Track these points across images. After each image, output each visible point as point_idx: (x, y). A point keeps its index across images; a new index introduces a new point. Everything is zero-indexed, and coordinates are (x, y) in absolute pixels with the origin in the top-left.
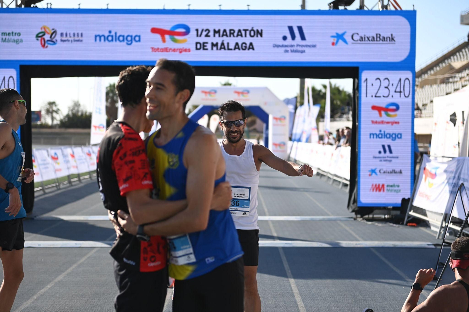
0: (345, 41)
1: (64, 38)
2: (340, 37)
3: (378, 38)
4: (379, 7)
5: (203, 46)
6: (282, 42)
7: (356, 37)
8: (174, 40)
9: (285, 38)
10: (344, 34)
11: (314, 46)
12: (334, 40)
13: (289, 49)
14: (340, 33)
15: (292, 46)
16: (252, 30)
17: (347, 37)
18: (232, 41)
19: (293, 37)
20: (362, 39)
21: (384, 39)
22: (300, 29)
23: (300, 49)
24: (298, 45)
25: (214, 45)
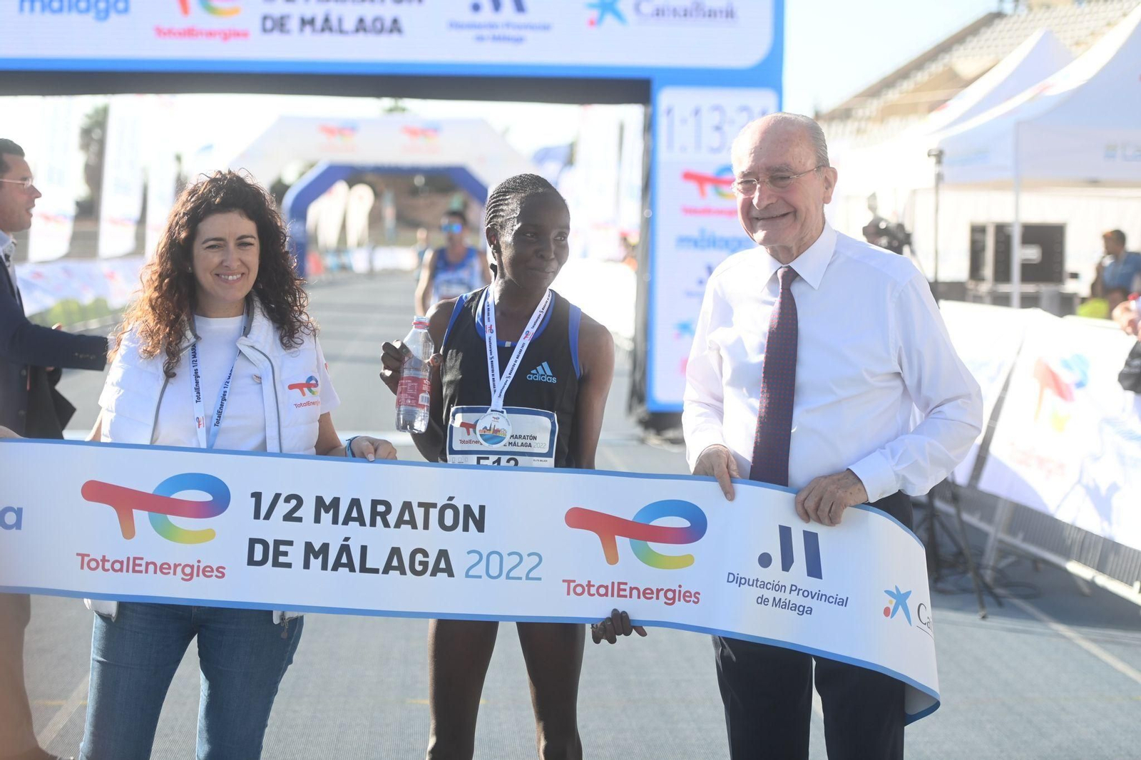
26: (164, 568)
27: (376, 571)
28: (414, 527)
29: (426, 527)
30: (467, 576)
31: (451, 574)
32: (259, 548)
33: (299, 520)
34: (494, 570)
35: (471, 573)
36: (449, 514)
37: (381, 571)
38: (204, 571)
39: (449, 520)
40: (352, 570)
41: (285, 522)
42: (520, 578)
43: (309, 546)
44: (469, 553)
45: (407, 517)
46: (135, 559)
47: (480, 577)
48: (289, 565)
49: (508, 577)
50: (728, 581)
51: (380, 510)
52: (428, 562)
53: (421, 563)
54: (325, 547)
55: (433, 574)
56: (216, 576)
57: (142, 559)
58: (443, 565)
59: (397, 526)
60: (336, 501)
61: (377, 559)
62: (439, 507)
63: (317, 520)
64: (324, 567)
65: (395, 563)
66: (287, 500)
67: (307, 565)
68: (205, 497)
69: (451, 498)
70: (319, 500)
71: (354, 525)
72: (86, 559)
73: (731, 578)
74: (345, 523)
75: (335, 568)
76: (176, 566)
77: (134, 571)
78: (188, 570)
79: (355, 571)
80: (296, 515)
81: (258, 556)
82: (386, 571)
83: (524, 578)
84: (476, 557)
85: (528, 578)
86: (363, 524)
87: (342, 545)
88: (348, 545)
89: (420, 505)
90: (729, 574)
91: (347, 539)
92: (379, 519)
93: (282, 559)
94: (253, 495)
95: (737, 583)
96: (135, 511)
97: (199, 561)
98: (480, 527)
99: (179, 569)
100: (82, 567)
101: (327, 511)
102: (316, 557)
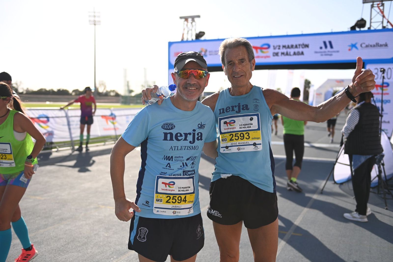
0: (356, 48)
1: (211, 53)
2: (354, 46)
3: (378, 45)
4: (380, 28)
5: (277, 54)
6: (319, 50)
7: (363, 45)
8: (262, 52)
9: (321, 48)
10: (356, 44)
11: (338, 52)
12: (350, 48)
13: (323, 54)
14: (354, 43)
15: (325, 52)
16: (303, 44)
17: (358, 46)
18: (292, 51)
19: (326, 47)
20: (367, 46)
21: (381, 46)
22: (330, 43)
23: (330, 53)
24: (329, 52)
25: (283, 54)
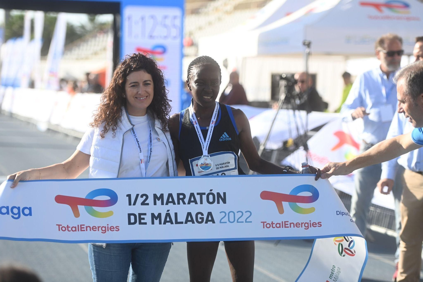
26: (94, 228)
27: (182, 223)
28: (196, 203)
29: (201, 203)
30: (221, 222)
31: (214, 222)
32: (132, 217)
33: (148, 204)
34: (232, 220)
35: (222, 221)
36: (211, 197)
37: (184, 223)
38: (110, 229)
39: (211, 200)
40: (172, 223)
41: (142, 206)
42: (243, 222)
43: (153, 215)
44: (220, 213)
45: (192, 199)
46: (81, 225)
47: (226, 222)
48: (145, 223)
49: (238, 222)
50: (337, 214)
51: (181, 198)
52: (203, 217)
53: (200, 218)
54: (160, 215)
55: (206, 222)
56: (116, 230)
57: (84, 225)
58: (210, 219)
59: (189, 203)
60: (162, 195)
61: (182, 218)
62: (206, 194)
63: (155, 204)
64: (160, 223)
65: (189, 219)
66: (142, 196)
67: (153, 223)
68: (107, 198)
69: (211, 190)
70: (155, 196)
71: (170, 205)
72: (61, 227)
73: (338, 213)
74: (167, 204)
75: (165, 223)
76: (99, 227)
77: (81, 230)
78: (104, 229)
79: (173, 224)
80: (146, 202)
81: (133, 220)
82: (186, 223)
83: (244, 222)
84: (224, 214)
85: (246, 222)
86: (174, 204)
87: (166, 213)
88: (169, 213)
89: (198, 194)
90: (337, 211)
91: (168, 211)
92: (181, 201)
93: (142, 221)
94: (127, 196)
95: (341, 214)
96: (78, 206)
97: (108, 225)
98: (224, 202)
99: (100, 228)
100: (59, 230)
101: (159, 200)
102: (156, 219)
